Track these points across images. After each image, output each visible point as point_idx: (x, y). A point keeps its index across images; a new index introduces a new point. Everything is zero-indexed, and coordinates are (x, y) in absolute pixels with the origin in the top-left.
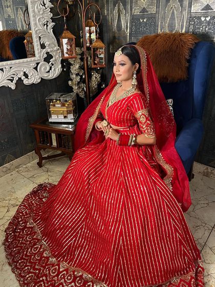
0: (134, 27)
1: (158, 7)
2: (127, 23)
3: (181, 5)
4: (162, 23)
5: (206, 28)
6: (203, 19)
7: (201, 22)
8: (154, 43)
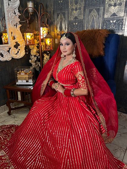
0: (70, 28)
1: (84, 16)
2: (66, 26)
3: (98, 14)
4: (87, 25)
5: (113, 27)
6: (111, 22)
7: (110, 24)
8: (83, 35)
